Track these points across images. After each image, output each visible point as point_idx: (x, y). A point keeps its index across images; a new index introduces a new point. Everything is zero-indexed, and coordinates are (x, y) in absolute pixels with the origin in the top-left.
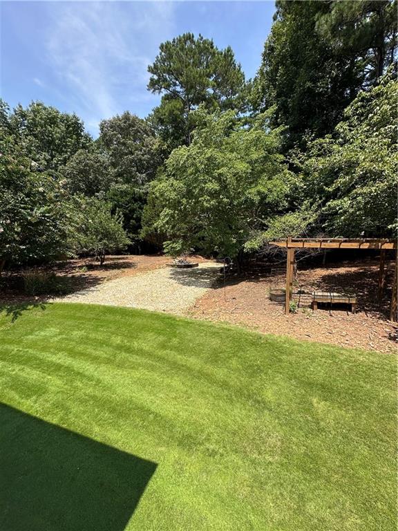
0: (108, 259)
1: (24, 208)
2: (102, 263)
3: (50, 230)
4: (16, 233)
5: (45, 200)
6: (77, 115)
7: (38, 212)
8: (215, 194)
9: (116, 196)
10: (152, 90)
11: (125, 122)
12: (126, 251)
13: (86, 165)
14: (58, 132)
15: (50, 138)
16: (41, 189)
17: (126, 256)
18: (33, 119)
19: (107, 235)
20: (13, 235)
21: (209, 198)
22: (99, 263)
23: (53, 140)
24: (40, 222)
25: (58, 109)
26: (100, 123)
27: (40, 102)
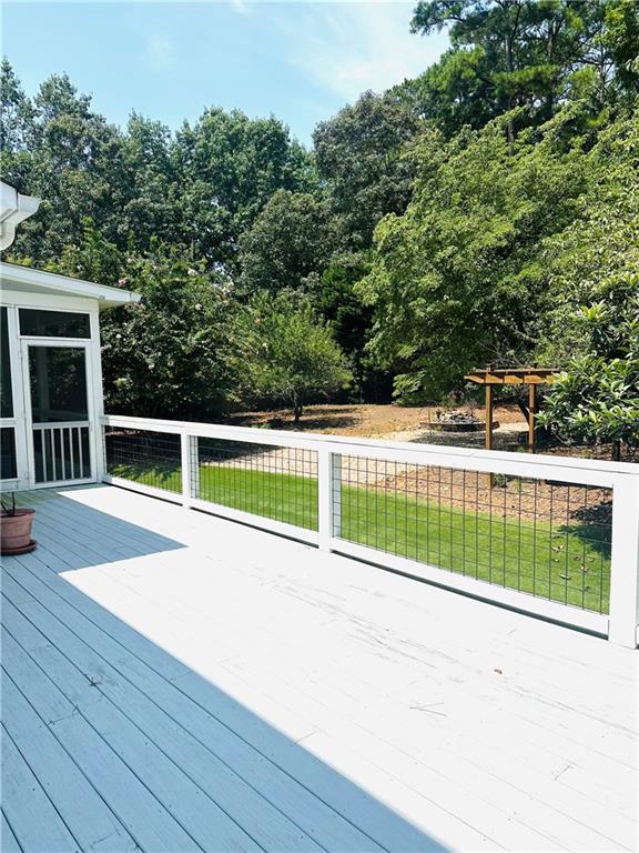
0: (311, 412)
1: (178, 336)
2: (297, 418)
3: (208, 363)
4: (169, 368)
5: (202, 320)
6: (277, 119)
7: (193, 339)
8: (434, 295)
9: (340, 279)
10: (423, 29)
11: (362, 118)
12: (357, 395)
13: (287, 223)
14: (243, 159)
15: (230, 177)
16: (198, 307)
17: (354, 407)
18: (205, 146)
19: (304, 364)
20: (165, 372)
21: (423, 301)
22: (293, 419)
23: (235, 179)
24: (197, 352)
25: (245, 114)
26: (312, 132)
27: (216, 107)
